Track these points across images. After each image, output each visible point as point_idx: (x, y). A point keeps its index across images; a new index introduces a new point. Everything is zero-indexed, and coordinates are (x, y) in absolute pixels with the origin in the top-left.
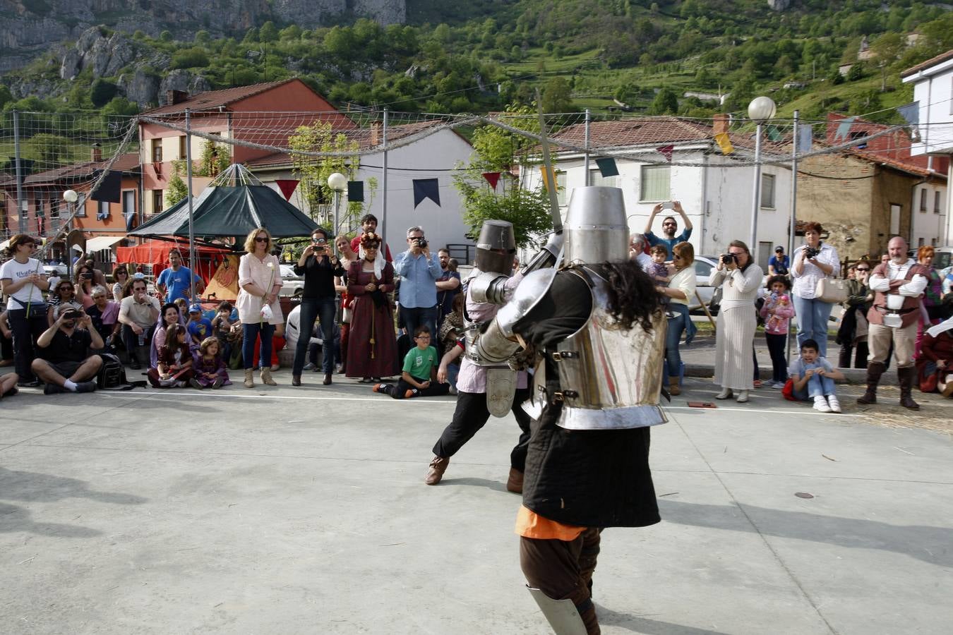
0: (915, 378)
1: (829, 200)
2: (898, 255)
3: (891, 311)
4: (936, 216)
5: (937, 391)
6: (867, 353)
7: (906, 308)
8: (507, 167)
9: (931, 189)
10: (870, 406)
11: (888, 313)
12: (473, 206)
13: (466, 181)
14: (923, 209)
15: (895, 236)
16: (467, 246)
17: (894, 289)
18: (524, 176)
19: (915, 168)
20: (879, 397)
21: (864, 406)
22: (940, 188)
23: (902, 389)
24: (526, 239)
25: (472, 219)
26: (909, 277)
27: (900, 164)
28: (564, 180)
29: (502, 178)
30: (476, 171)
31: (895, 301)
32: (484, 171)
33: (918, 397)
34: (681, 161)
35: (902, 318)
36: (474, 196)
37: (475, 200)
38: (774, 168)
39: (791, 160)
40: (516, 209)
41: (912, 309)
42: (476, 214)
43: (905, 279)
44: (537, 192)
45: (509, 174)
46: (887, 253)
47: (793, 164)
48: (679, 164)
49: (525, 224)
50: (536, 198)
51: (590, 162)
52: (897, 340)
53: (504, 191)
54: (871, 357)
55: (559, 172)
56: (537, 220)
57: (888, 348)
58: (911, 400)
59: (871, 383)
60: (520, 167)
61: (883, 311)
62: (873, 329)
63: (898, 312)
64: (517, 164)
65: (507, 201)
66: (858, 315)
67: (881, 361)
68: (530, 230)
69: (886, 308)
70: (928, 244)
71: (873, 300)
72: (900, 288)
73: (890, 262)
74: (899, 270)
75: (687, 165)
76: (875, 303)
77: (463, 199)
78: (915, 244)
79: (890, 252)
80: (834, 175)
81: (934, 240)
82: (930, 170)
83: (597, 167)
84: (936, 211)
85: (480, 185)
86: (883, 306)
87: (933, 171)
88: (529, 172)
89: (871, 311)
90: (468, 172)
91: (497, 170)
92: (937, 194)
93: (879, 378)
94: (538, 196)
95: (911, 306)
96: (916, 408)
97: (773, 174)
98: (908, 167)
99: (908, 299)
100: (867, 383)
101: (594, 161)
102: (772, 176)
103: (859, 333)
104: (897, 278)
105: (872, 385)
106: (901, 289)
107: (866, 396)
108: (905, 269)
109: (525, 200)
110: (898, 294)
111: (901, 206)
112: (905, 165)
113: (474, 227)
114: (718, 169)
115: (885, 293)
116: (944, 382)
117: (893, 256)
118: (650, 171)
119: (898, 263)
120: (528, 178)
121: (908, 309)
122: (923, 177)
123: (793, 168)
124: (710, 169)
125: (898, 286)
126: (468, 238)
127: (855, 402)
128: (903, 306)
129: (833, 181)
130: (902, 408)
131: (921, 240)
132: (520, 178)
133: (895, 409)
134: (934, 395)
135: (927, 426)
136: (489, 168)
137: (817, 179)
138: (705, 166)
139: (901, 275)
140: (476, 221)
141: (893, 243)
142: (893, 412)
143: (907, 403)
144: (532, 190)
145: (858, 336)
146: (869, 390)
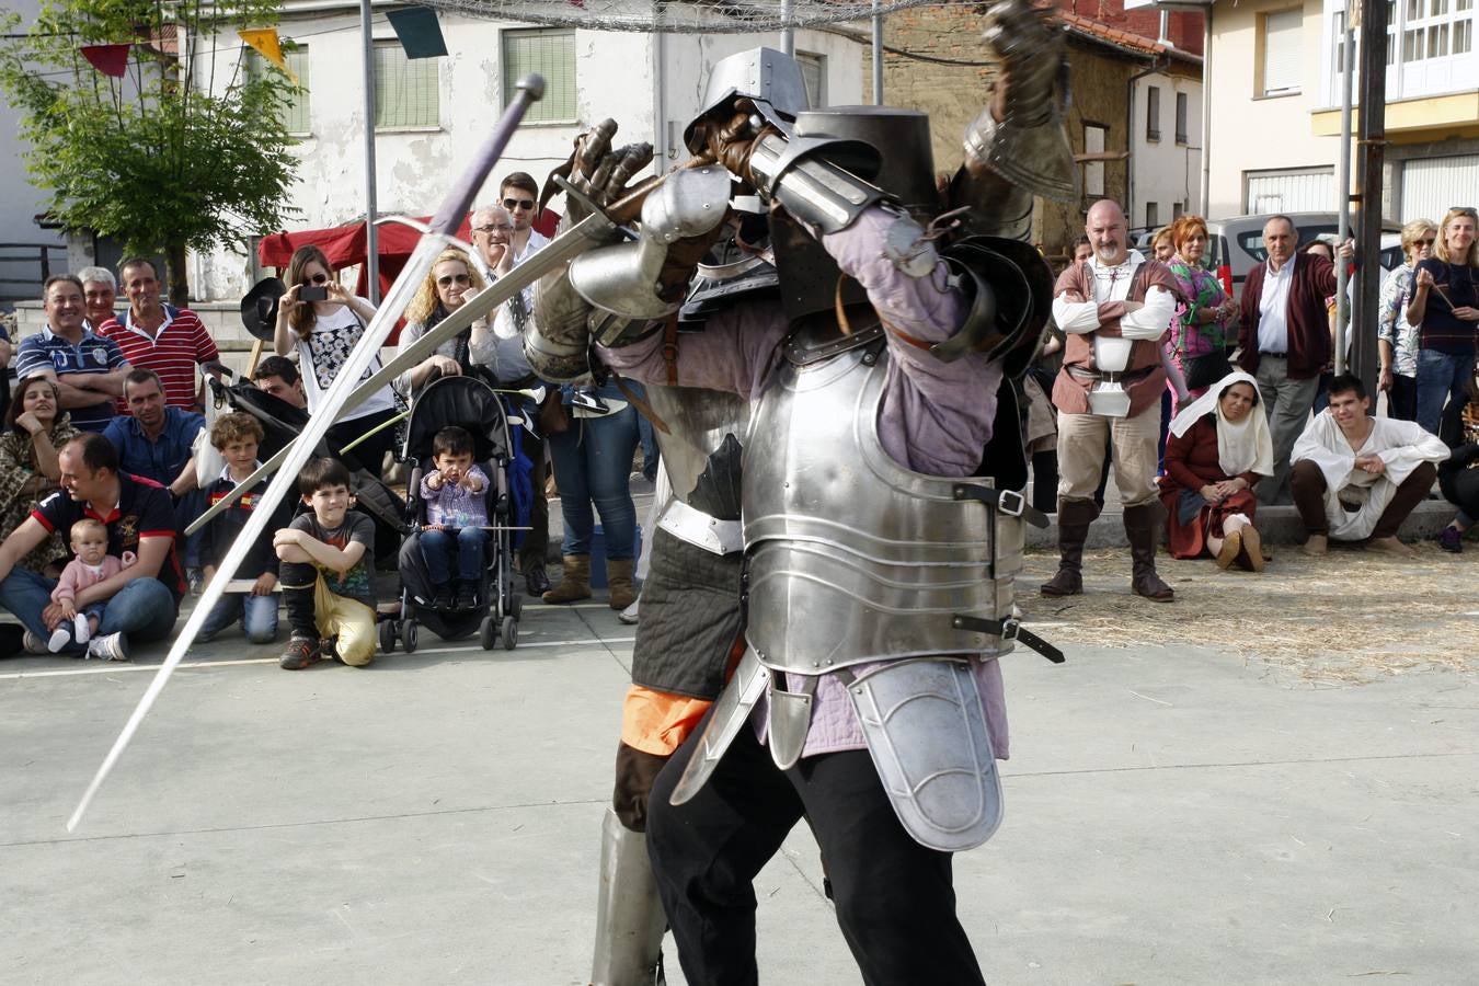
0: (1160, 529)
1: (949, 115)
2: (1112, 244)
3: (1106, 376)
4: (1181, 151)
5: (1206, 554)
6: (1055, 479)
7: (1134, 367)
8: (144, 30)
9: (1167, 87)
10: (1070, 599)
11: (1097, 382)
12: (54, 138)
13: (28, 67)
14: (1152, 135)
15: (1097, 198)
16: (44, 248)
17: (1109, 324)
18: (193, 56)
19: (1133, 38)
20: (1089, 579)
21: (1055, 601)
22: (1186, 86)
23: (1135, 555)
24: (212, 225)
25: (54, 174)
26: (1137, 293)
27: (1101, 28)
28: (303, 67)
29: (131, 59)
30: (58, 41)
31: (1112, 353)
32: (79, 42)
33: (1168, 570)
34: (606, 19)
35: (1130, 394)
36: (57, 109)
37: (57, 122)
38: (822, 37)
39: (866, 18)
40: (177, 146)
41: (1149, 370)
42: (66, 160)
43: (1128, 298)
44: (233, 97)
45: (148, 49)
46: (1085, 240)
47: (871, 28)
48: (602, 26)
49: (204, 183)
50: (230, 114)
51: (375, 18)
52: (1121, 441)
53: (142, 96)
54: (1063, 487)
55: (290, 47)
56: (236, 175)
57: (1100, 462)
58: (1156, 579)
59: (1069, 546)
60: (182, 33)
61: (1089, 377)
62: (1067, 423)
63: (1122, 377)
64: (171, 24)
65: (152, 123)
66: (1032, 388)
67: (1088, 494)
68: (218, 201)
69: (1094, 369)
70: (1165, 216)
71: (1061, 350)
72: (1123, 323)
73: (1091, 261)
74: (1114, 278)
75: (623, 27)
76: (1067, 360)
77: (24, 116)
78: (1140, 218)
79: (1093, 237)
80: (958, 54)
81: (1177, 206)
82: (1164, 43)
83: (392, 33)
84: (1180, 138)
85: (70, 79)
86: (1086, 365)
87: (1170, 45)
88: (206, 45)
89: (1061, 379)
90: (33, 42)
91: (116, 38)
92: (1181, 97)
93: (1085, 534)
94: (236, 110)
95: (1146, 363)
96: (1166, 595)
97: (820, 50)
98: (1118, 36)
99: (1138, 345)
100: (1062, 548)
101: (382, 16)
102: (819, 58)
103: (1034, 431)
104: (1112, 299)
105: (1071, 551)
106: (1125, 323)
107: (1061, 578)
108: (1127, 275)
109: (198, 120)
110: (1120, 336)
111: (1106, 128)
112: (1111, 32)
113: (62, 193)
114: (691, 39)
115: (1090, 337)
116: (1219, 533)
117: (1100, 244)
118: (523, 45)
119: (1109, 263)
120: (205, 62)
121: (1142, 369)
122: (1150, 60)
123: (874, 40)
124: (671, 38)
125: (1118, 319)
126: (45, 226)
127: (1036, 593)
128: (1130, 361)
129: (956, 69)
130: (1139, 600)
131: (1151, 206)
132: (182, 60)
133: (1124, 603)
134: (1200, 563)
135: (1192, 636)
136: (95, 32)
137: (920, 64)
138: (662, 30)
139: (1120, 291)
140: (65, 178)
141: (1097, 215)
142: (1119, 610)
143: (1147, 586)
144: (219, 93)
145: (1031, 437)
146: (1064, 563)
